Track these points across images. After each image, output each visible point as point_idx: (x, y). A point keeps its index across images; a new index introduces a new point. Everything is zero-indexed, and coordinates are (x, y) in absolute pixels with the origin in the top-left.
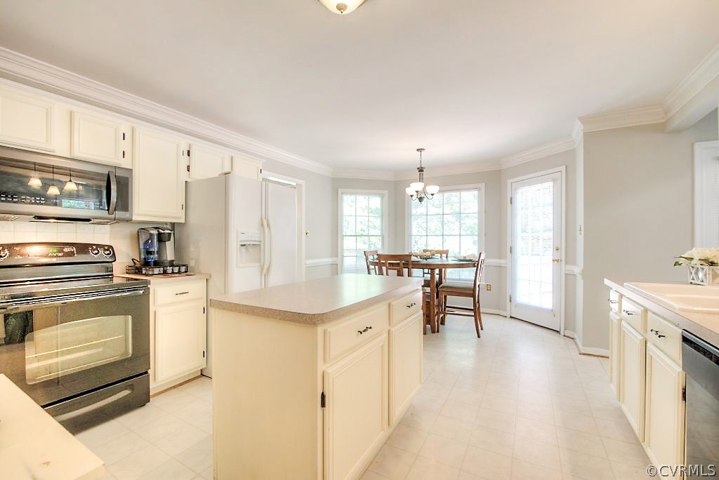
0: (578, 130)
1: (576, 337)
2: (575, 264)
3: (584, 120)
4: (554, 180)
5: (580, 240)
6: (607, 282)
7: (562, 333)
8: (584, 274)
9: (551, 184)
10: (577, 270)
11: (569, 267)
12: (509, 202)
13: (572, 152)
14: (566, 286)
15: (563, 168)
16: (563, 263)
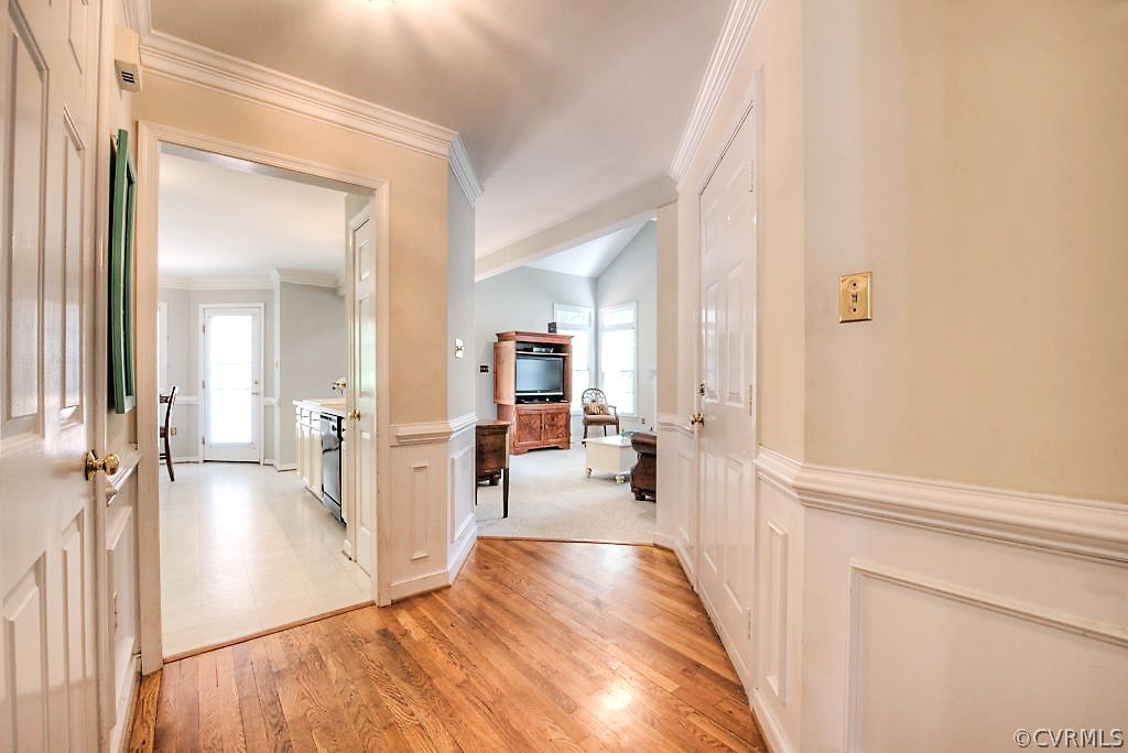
0: (276, 278)
1: (274, 462)
2: (273, 396)
3: (282, 271)
4: (253, 315)
5: (277, 373)
6: (295, 402)
7: (262, 463)
8: (280, 402)
9: (251, 317)
10: (274, 401)
11: (267, 399)
12: (201, 329)
13: (270, 292)
14: (265, 417)
15: (262, 305)
16: (262, 396)
